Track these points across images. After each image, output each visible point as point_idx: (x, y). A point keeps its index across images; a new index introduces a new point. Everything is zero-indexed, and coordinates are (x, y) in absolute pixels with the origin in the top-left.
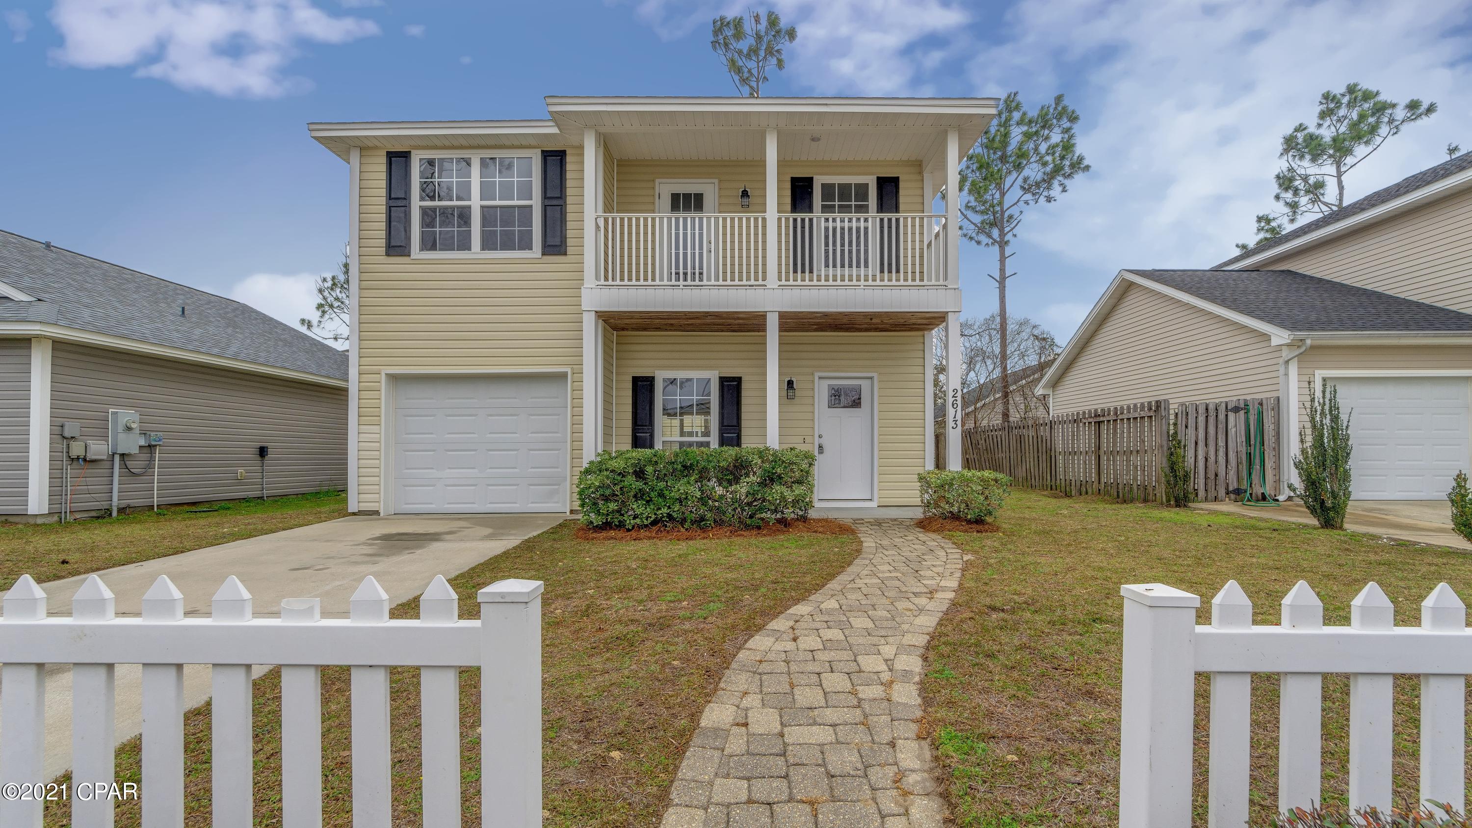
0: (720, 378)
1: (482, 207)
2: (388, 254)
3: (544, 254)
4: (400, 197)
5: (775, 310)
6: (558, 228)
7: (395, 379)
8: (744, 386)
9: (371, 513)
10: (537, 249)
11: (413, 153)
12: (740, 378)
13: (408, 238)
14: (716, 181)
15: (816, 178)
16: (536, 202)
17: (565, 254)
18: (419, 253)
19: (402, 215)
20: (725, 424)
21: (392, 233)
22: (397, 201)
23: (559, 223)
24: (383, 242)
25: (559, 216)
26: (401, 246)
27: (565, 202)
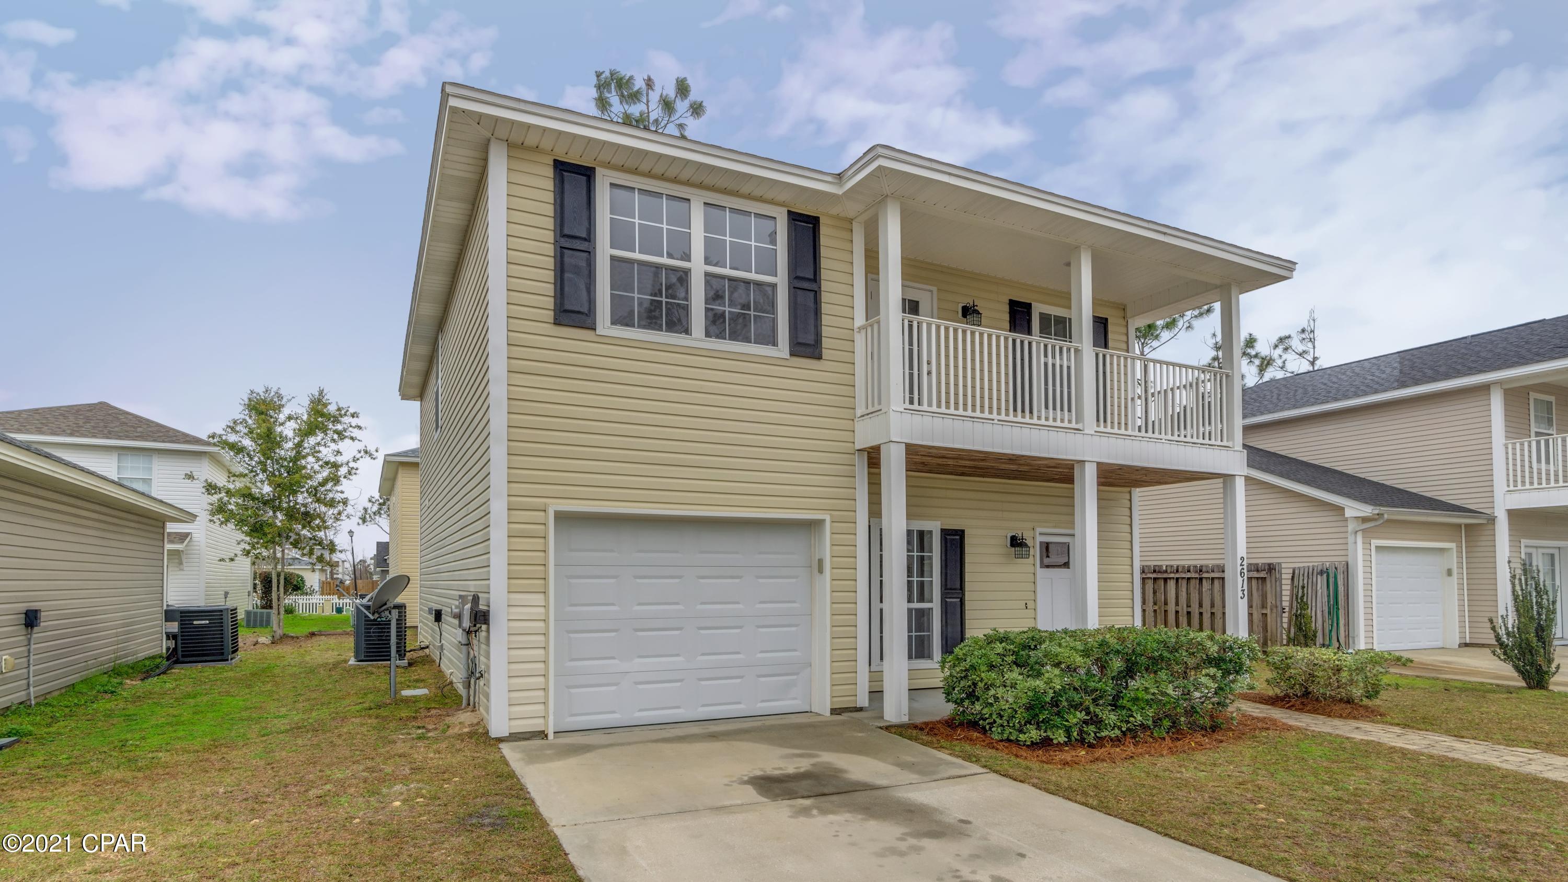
0: (942, 530)
1: (707, 274)
2: (557, 322)
3: (793, 354)
4: (577, 234)
5: (1094, 460)
6: (812, 321)
7: (564, 519)
8: (967, 541)
9: (527, 736)
10: (783, 348)
11: (600, 172)
12: (963, 531)
13: (592, 302)
14: (934, 289)
15: (1034, 305)
16: (781, 279)
17: (819, 358)
18: (609, 328)
19: (583, 264)
20: (948, 587)
21: (566, 289)
22: (574, 241)
23: (812, 315)
24: (550, 302)
25: (812, 305)
26: (579, 312)
27: (820, 288)
